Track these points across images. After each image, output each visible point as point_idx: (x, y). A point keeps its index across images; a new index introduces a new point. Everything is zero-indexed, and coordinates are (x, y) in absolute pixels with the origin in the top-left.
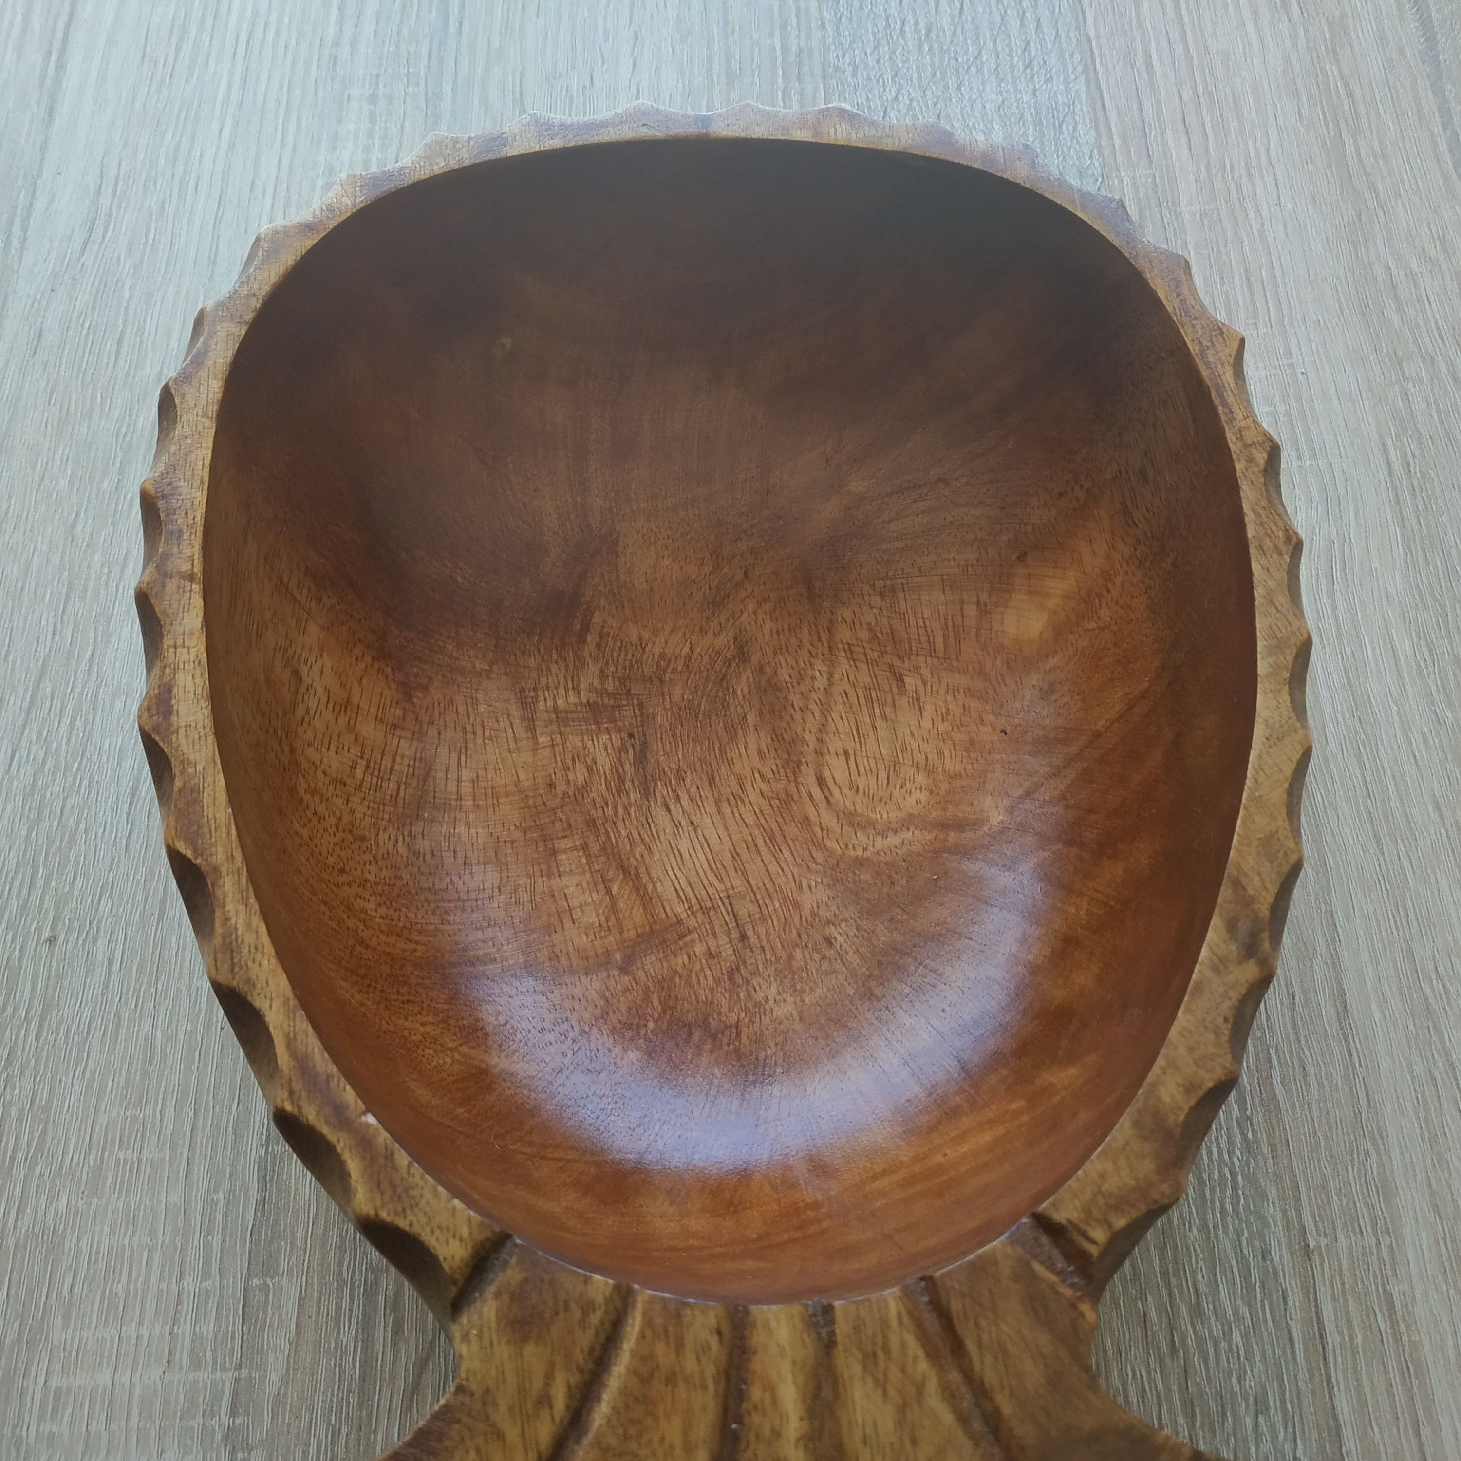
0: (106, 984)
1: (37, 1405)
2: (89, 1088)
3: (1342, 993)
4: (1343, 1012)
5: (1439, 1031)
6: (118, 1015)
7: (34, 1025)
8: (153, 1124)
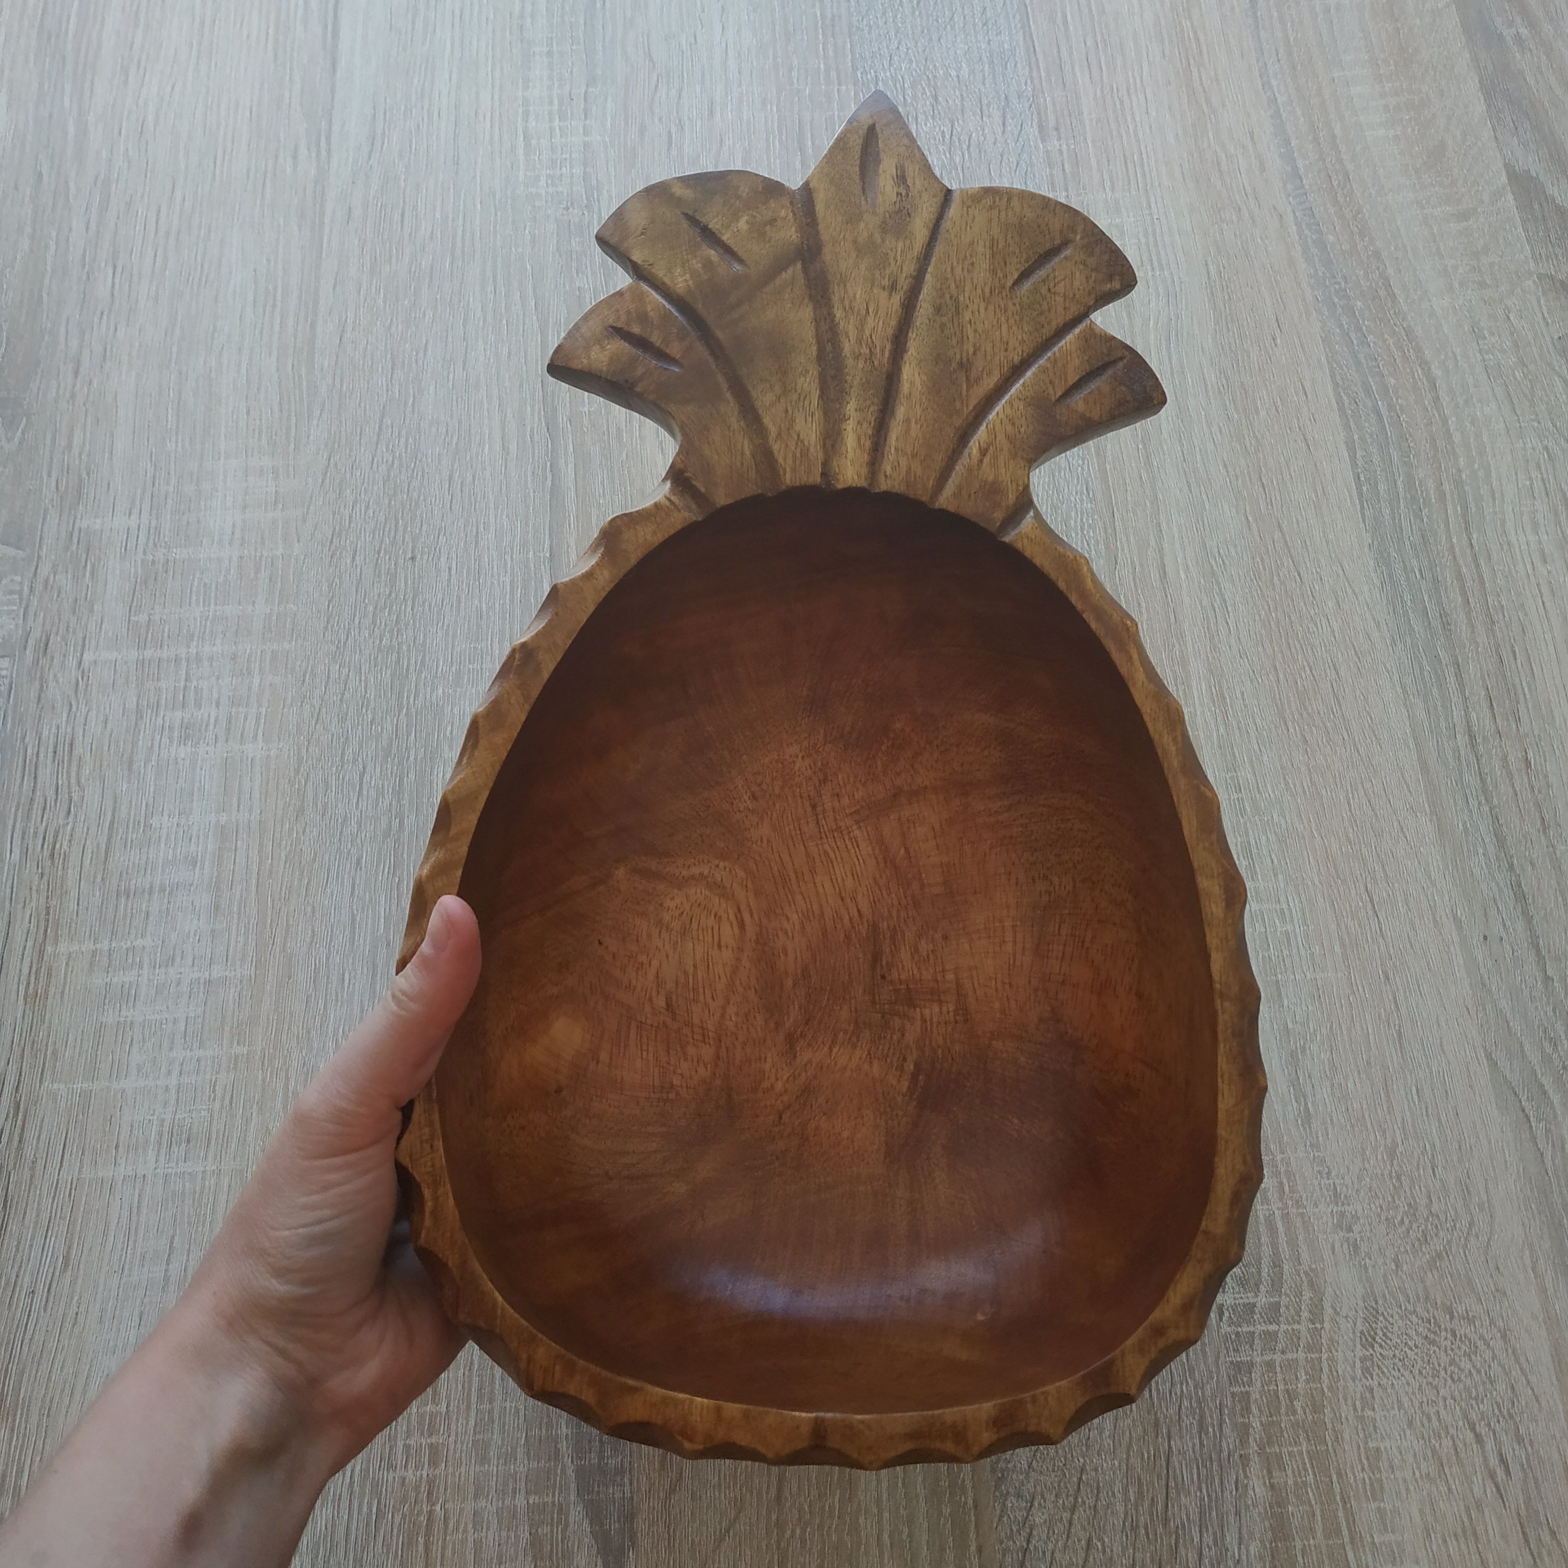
0: (449, 581)
2: (447, 634)
3: (1164, 565)
4: (1164, 575)
5: (1218, 583)
6: (458, 597)
7: (409, 603)
8: (487, 651)
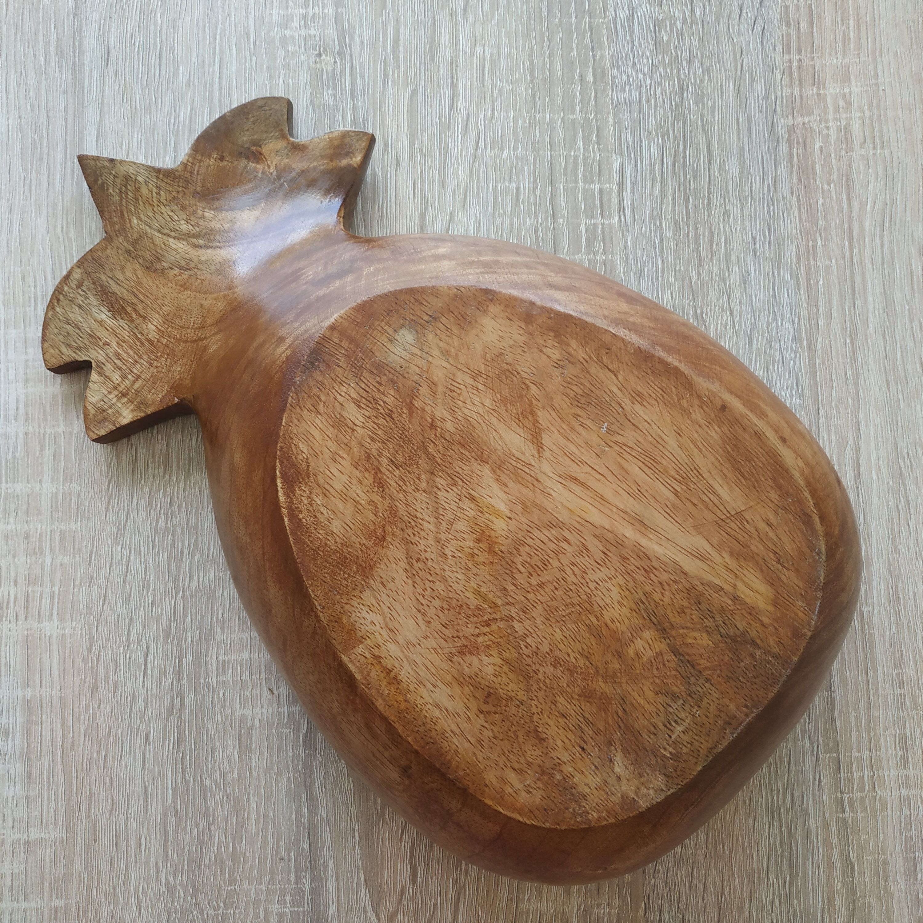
1: (214, 668)
